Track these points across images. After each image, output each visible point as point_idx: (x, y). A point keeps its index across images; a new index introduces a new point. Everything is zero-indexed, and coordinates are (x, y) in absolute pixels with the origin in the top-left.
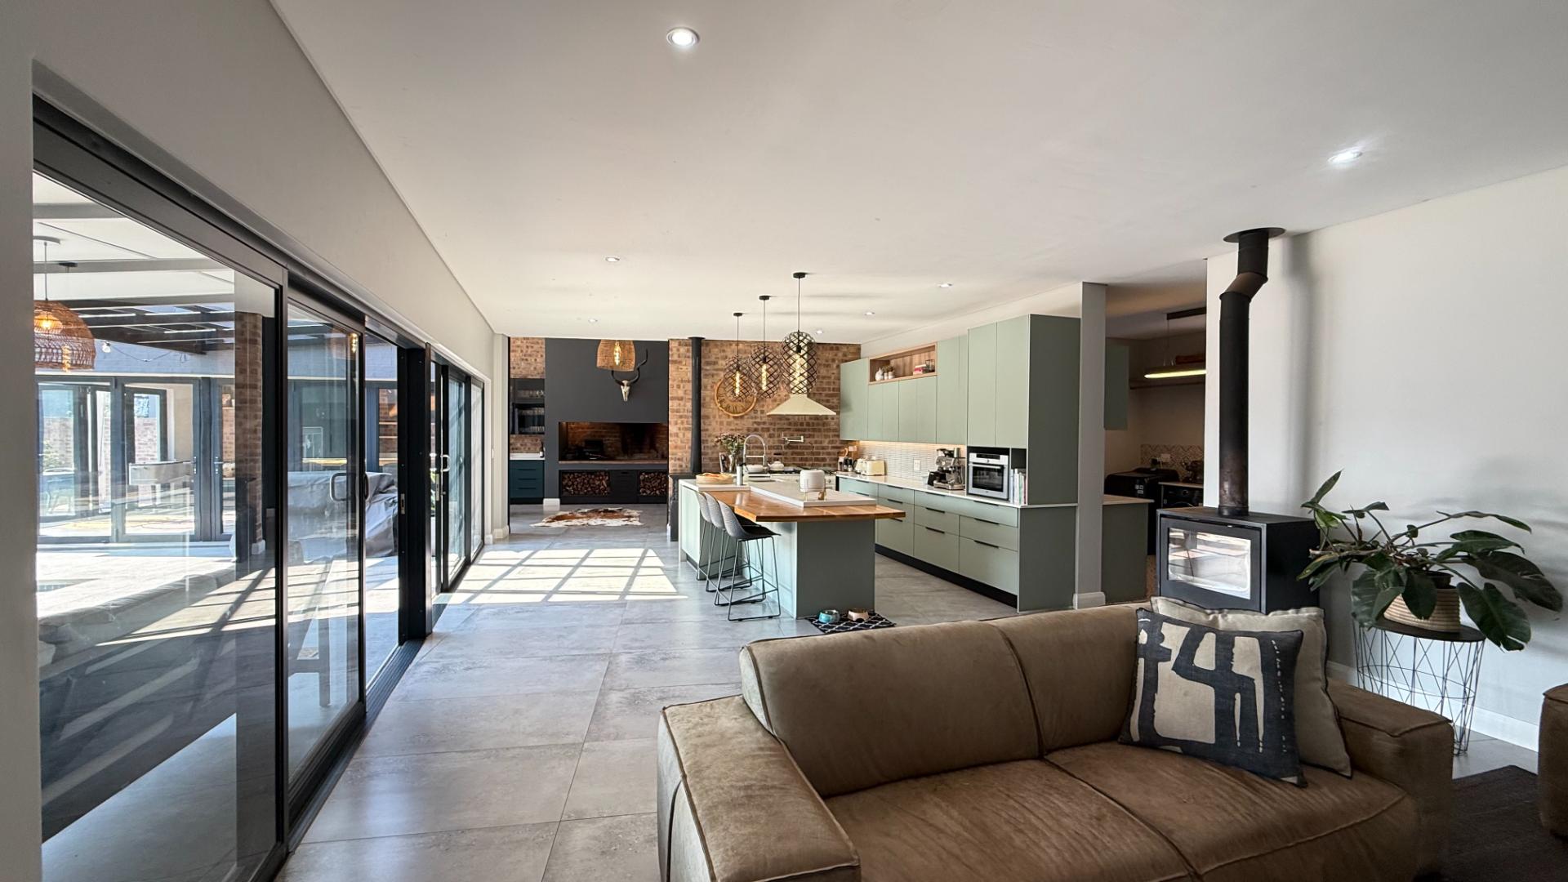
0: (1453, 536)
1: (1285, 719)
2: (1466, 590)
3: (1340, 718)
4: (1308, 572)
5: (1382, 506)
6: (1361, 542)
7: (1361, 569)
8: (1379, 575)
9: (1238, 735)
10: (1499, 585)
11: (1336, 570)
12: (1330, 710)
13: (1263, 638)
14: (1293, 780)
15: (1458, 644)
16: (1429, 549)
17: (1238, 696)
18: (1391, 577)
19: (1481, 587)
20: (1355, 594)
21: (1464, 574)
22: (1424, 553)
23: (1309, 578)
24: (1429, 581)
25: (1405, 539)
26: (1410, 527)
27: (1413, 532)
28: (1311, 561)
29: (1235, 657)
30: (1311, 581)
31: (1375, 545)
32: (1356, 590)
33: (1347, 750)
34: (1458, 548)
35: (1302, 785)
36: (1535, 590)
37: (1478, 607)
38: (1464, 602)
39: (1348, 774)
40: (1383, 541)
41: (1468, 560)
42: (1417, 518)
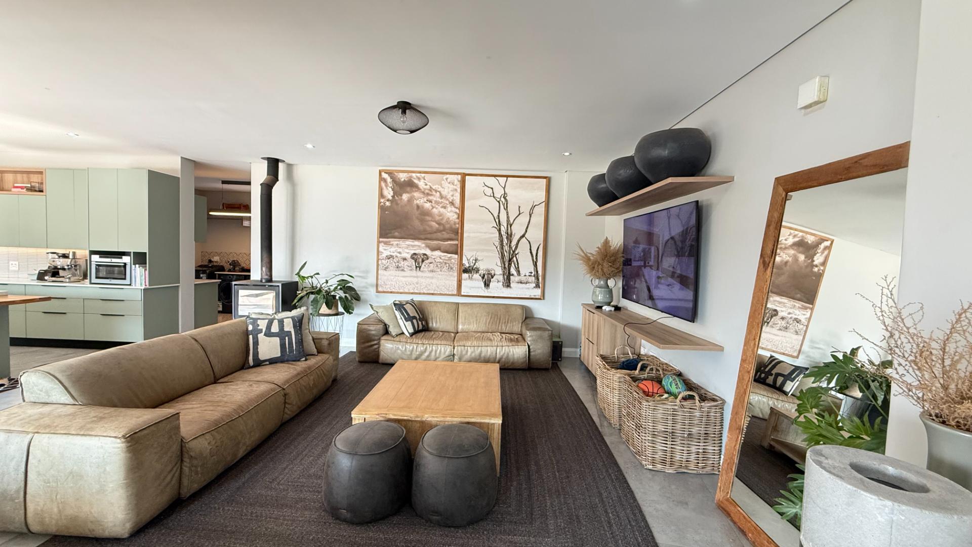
0: (338, 281)
1: (300, 342)
2: (340, 298)
3: (313, 339)
4: (296, 301)
5: (318, 274)
6: (313, 287)
7: (312, 297)
8: (319, 296)
9: (288, 350)
10: (347, 295)
11: (305, 298)
12: (311, 338)
13: (293, 318)
14: (304, 359)
15: (338, 316)
16: (331, 287)
17: (287, 338)
18: (322, 297)
19: (344, 297)
20: (311, 305)
21: (340, 294)
22: (329, 289)
23: (296, 303)
24: (331, 297)
25: (325, 284)
26: (326, 280)
27: (327, 282)
28: (297, 296)
29: (285, 326)
30: (297, 304)
31: (317, 287)
32: (312, 304)
33: (316, 348)
34: (339, 285)
35: (306, 360)
36: (355, 296)
37: (343, 303)
38: (340, 302)
39: (317, 354)
40: (319, 286)
41: (341, 289)
42: (328, 278)
